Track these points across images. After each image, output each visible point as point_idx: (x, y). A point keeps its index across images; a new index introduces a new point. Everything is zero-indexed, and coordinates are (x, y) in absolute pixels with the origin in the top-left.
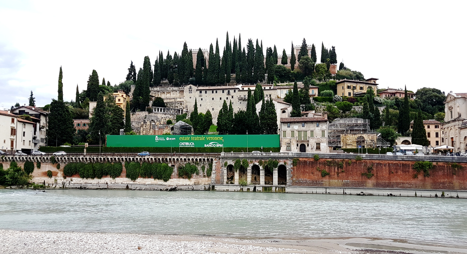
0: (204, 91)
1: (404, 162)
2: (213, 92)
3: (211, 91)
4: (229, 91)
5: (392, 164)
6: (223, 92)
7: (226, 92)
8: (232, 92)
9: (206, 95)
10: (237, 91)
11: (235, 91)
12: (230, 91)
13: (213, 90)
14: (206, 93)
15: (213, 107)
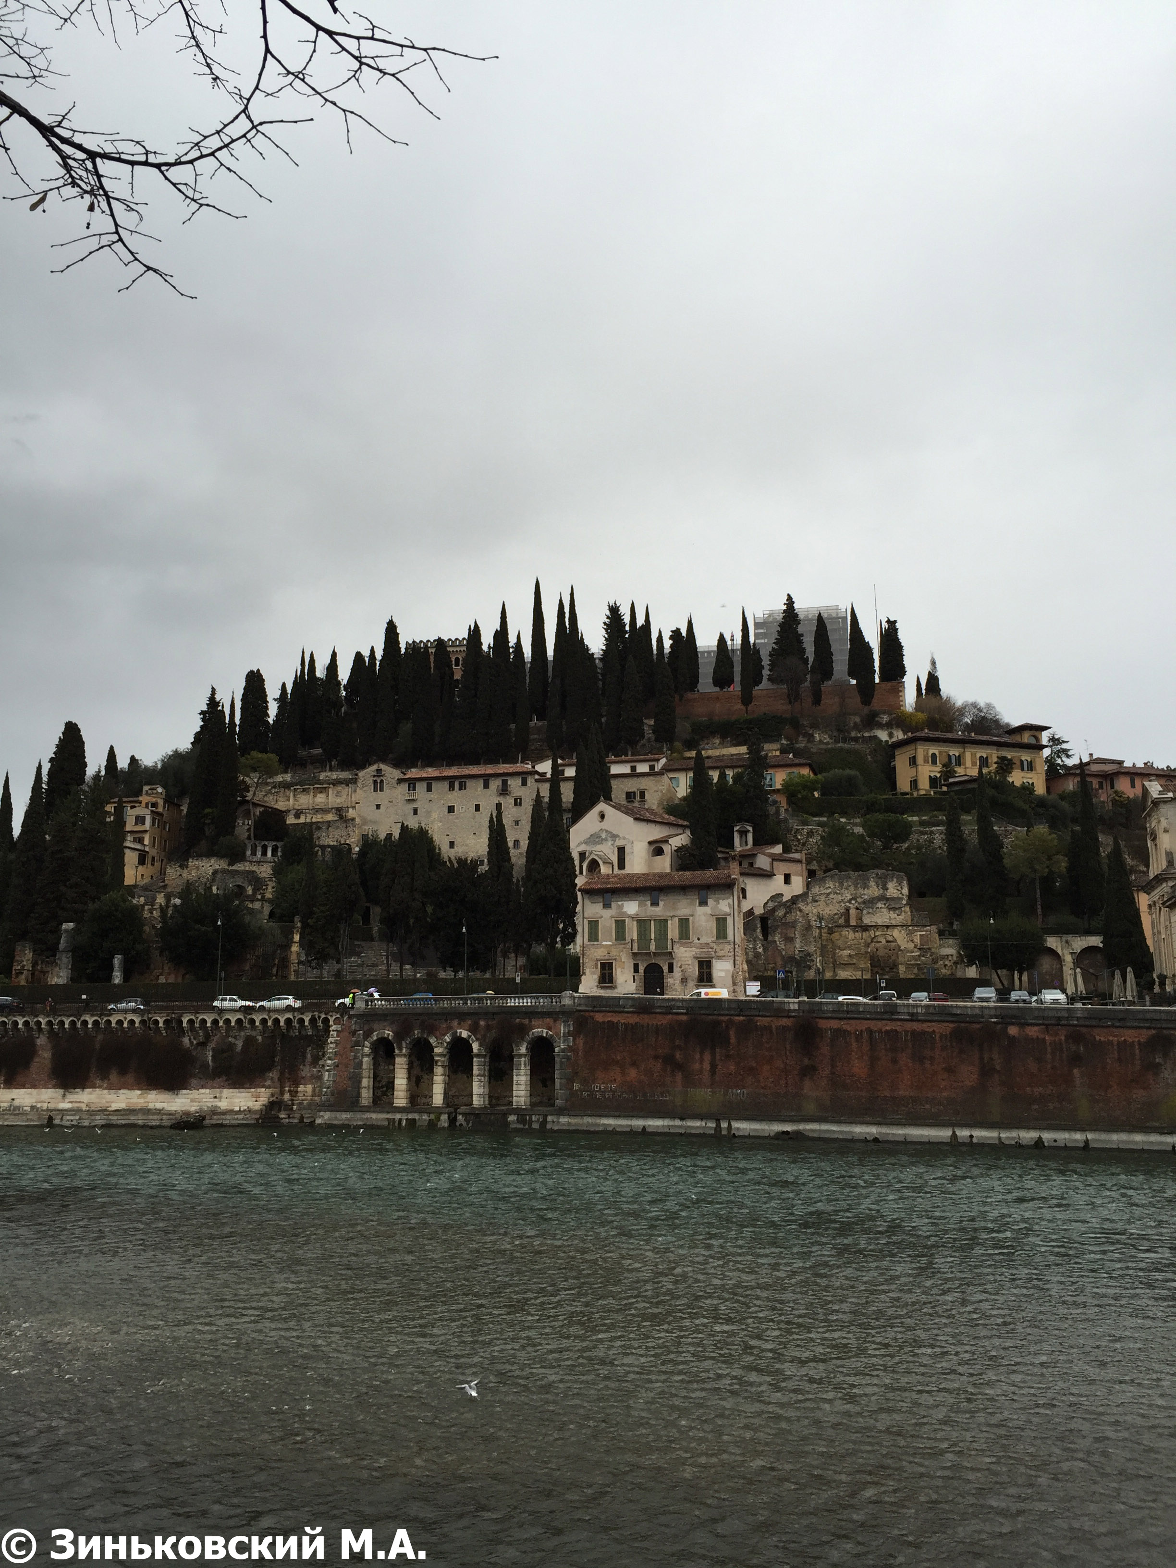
0: (424, 784)
1: (916, 1026)
2: (452, 787)
3: (446, 784)
4: (505, 783)
5: (880, 1031)
6: (486, 786)
7: (495, 784)
8: (514, 784)
9: (431, 795)
10: (530, 781)
11: (524, 783)
12: (509, 783)
13: (451, 780)
14: (429, 789)
15: (451, 839)
